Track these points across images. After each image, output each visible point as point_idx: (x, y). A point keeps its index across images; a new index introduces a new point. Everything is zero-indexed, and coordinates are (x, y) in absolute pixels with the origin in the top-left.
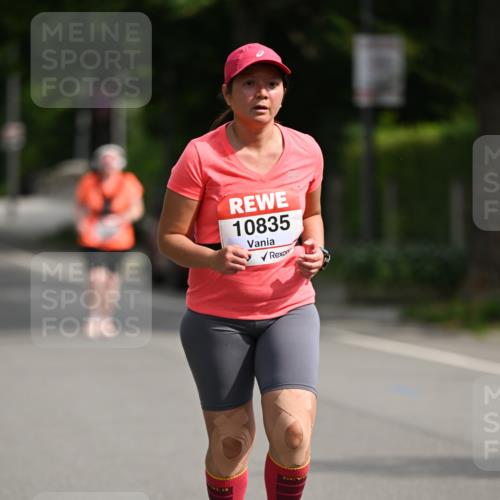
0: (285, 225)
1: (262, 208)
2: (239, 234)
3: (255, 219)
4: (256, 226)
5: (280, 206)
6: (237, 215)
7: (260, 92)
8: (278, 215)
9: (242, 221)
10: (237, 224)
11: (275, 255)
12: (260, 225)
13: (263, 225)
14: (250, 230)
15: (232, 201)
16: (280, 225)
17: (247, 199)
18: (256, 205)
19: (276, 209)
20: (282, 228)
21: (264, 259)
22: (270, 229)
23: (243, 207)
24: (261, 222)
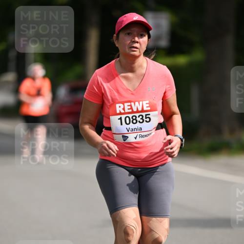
0: (148, 120)
1: (135, 110)
2: (122, 124)
3: (130, 116)
4: (131, 120)
5: (145, 109)
6: (121, 113)
7: (134, 39)
8: (144, 114)
9: (123, 117)
10: (121, 119)
11: (142, 136)
12: (133, 120)
13: (136, 119)
14: (128, 122)
15: (117, 105)
16: (145, 120)
17: (126, 104)
18: (131, 108)
19: (143, 111)
20: (146, 121)
21: (136, 138)
22: (139, 122)
23: (124, 109)
24: (134, 118)
